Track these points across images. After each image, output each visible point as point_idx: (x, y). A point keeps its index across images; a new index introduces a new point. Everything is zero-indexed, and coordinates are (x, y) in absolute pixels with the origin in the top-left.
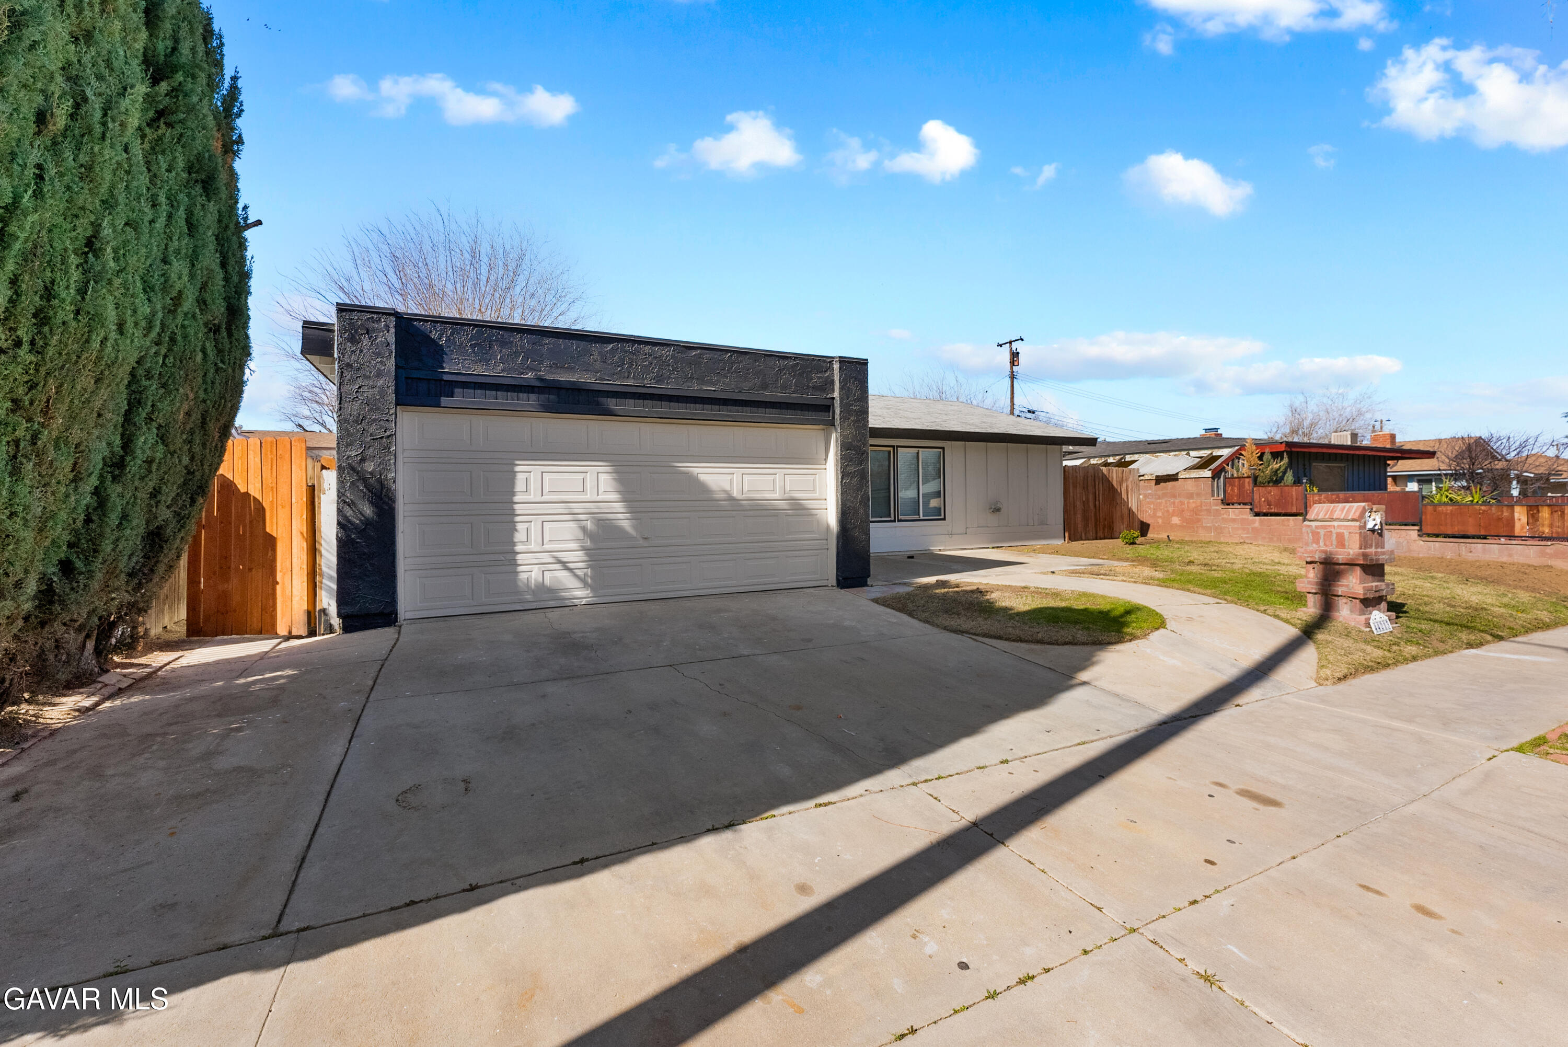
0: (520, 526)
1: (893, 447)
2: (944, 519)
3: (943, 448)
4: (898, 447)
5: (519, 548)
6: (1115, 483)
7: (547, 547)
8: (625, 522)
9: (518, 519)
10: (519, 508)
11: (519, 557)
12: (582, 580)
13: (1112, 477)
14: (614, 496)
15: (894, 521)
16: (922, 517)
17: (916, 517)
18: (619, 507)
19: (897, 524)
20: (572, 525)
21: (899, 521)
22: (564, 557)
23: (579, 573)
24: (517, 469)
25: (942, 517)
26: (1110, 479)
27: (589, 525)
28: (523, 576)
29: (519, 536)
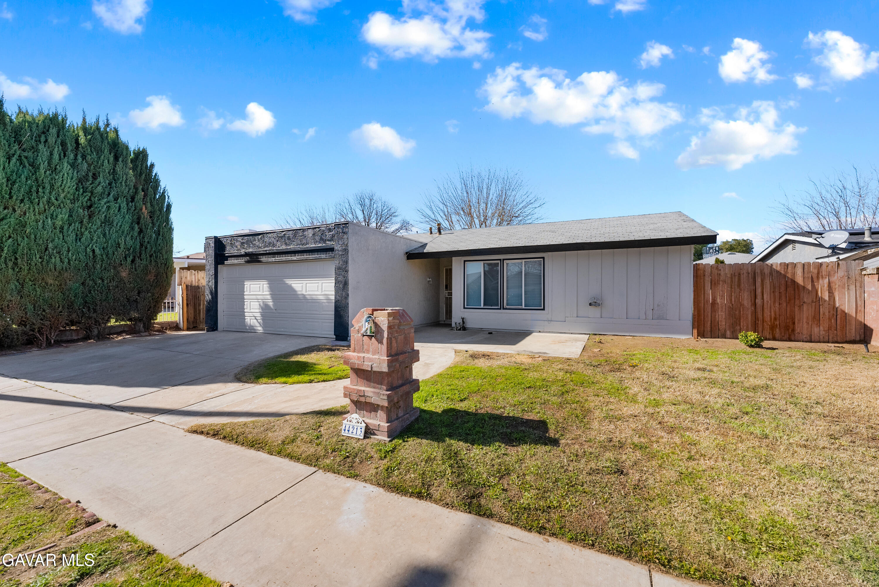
0: (246, 303)
1: (500, 260)
2: (544, 309)
3: (543, 258)
4: (504, 260)
5: (245, 310)
6: (799, 280)
7: (252, 311)
8: (271, 304)
9: (245, 300)
10: (246, 297)
11: (246, 313)
12: (259, 323)
13: (794, 274)
14: (268, 293)
15: (500, 309)
16: (523, 307)
17: (520, 307)
18: (269, 297)
19: (502, 311)
20: (257, 303)
21: (504, 309)
22: (256, 315)
23: (259, 321)
24: (245, 283)
25: (542, 308)
26: (789, 275)
27: (262, 304)
28: (246, 320)
29: (245, 307)
